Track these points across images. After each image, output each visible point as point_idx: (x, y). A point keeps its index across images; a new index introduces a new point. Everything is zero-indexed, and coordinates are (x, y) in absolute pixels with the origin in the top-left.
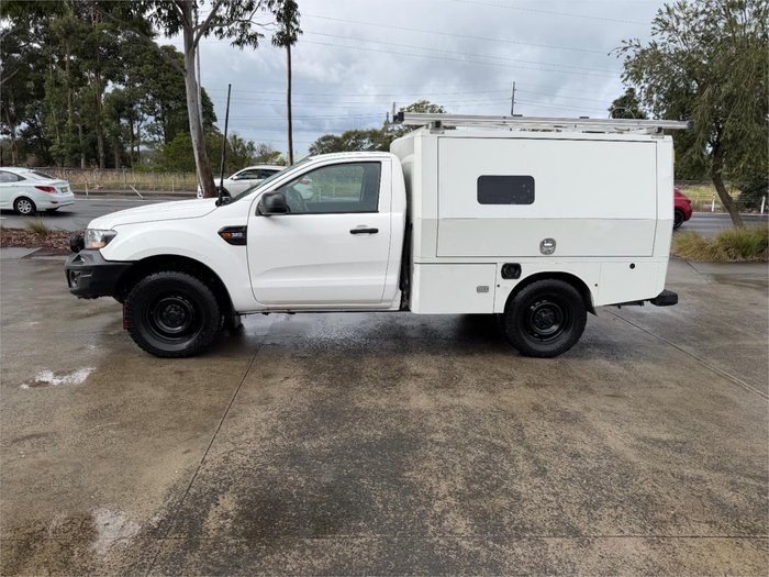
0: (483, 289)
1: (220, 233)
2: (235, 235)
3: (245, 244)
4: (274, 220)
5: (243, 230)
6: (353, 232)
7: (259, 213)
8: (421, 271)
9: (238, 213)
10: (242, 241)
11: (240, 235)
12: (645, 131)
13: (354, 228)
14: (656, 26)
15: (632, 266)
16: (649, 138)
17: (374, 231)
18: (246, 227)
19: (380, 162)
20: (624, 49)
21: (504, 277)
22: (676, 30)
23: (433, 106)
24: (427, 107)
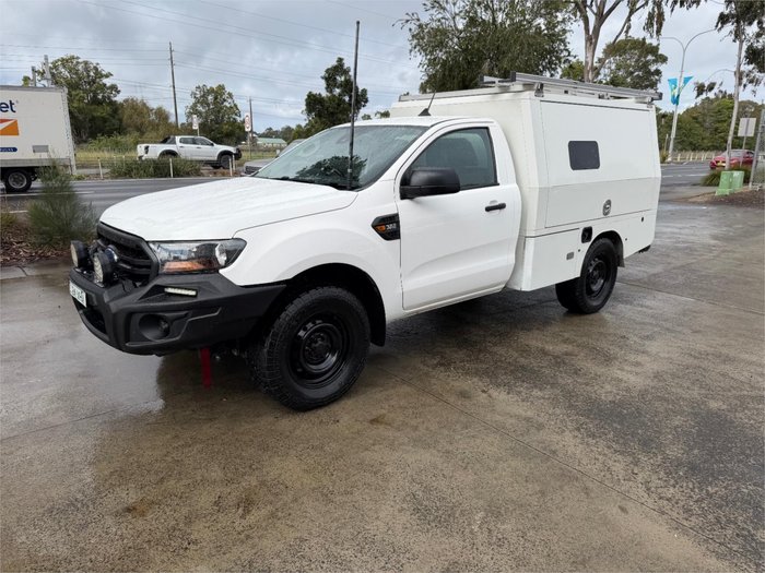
0: (570, 256)
1: (374, 226)
2: (390, 227)
3: (399, 237)
4: (418, 203)
5: (394, 219)
6: (488, 209)
7: (403, 195)
8: (535, 245)
10: (396, 234)
11: (393, 226)
13: (488, 205)
15: (642, 219)
17: (502, 207)
18: (397, 215)
19: (487, 128)
20: (407, 21)
21: (583, 242)
22: (444, 9)
23: (86, 63)
24: (78, 63)
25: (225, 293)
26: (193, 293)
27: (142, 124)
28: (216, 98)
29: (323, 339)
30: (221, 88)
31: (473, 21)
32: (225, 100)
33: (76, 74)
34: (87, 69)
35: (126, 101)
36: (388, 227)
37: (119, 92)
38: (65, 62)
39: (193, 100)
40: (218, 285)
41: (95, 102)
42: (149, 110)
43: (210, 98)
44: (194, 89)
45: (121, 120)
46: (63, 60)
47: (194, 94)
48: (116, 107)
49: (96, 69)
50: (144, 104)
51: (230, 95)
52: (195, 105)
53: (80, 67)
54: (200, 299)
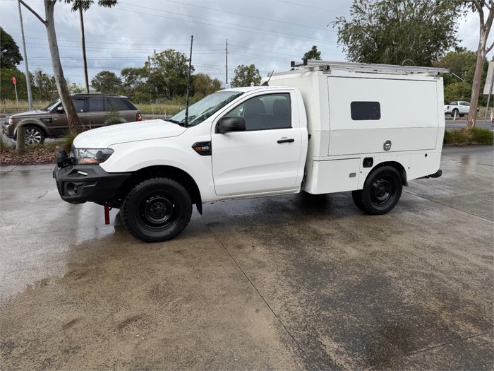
0: (352, 175)
1: (193, 147)
2: (204, 148)
3: (211, 154)
4: (228, 136)
5: (208, 144)
6: (279, 142)
7: (218, 131)
8: (319, 166)
9: (204, 132)
10: (208, 153)
11: (207, 148)
12: (427, 74)
13: (280, 139)
14: (352, 9)
15: (426, 155)
16: (432, 78)
17: (292, 141)
18: (211, 142)
19: (289, 93)
20: (337, 22)
21: (364, 166)
22: (365, 13)
23: (178, 53)
24: (174, 53)
25: (100, 175)
26: (86, 174)
27: (205, 89)
28: (249, 73)
29: (161, 206)
30: (253, 66)
31: (382, 20)
32: (254, 74)
33: (172, 59)
34: (178, 57)
35: (198, 75)
36: (203, 149)
37: (194, 70)
38: (167, 53)
39: (235, 75)
40: (97, 171)
41: (182, 76)
42: (210, 81)
43: (246, 73)
44: (236, 68)
45: (193, 87)
46: (166, 52)
47: (236, 71)
48: (192, 79)
49: (183, 56)
50: (208, 77)
51: (258, 71)
52: (236, 77)
53: (174, 56)
54: (88, 177)
